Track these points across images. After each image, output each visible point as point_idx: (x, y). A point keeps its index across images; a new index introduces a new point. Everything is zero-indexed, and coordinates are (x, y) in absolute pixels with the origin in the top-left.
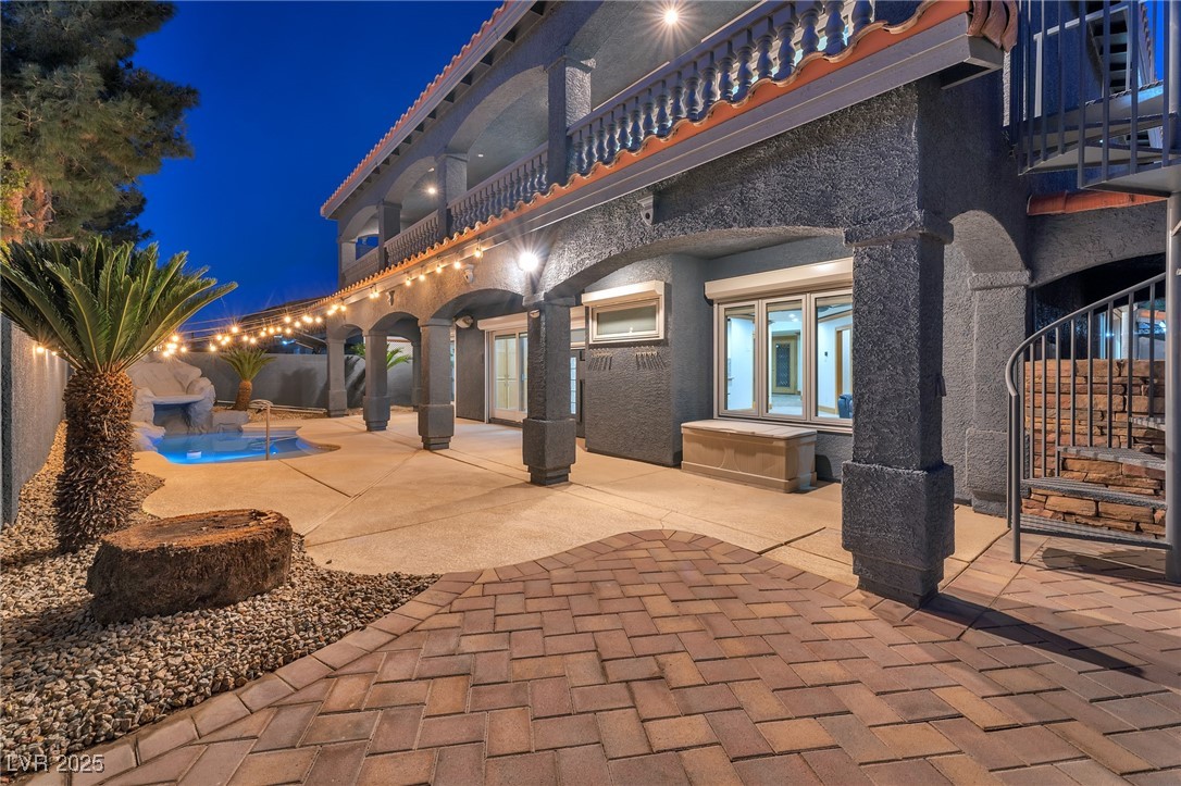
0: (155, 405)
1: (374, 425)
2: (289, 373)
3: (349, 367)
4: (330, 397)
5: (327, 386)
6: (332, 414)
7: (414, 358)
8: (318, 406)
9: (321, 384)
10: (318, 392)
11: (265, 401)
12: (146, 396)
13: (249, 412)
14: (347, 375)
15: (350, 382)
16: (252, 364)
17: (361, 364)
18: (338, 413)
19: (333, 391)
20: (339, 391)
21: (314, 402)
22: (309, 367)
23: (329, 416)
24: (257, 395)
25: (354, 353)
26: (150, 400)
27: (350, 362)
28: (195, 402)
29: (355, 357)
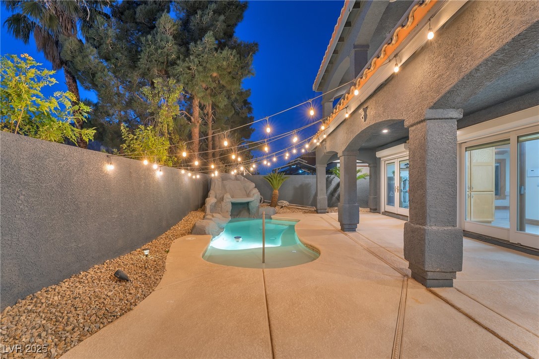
0: (232, 203)
1: (346, 227)
2: (297, 186)
3: (328, 182)
4: (318, 201)
5: (316, 195)
6: (319, 211)
7: (370, 176)
8: (312, 205)
9: (313, 192)
10: (312, 197)
11: (285, 202)
12: (228, 198)
13: (277, 208)
14: (327, 187)
15: (329, 191)
16: (277, 181)
17: (336, 180)
18: (322, 211)
19: (319, 197)
20: (323, 197)
21: (310, 202)
22: (307, 182)
23: (317, 213)
24: (281, 198)
25: (331, 173)
26: (229, 200)
27: (329, 179)
28: (251, 202)
29: (332, 176)
